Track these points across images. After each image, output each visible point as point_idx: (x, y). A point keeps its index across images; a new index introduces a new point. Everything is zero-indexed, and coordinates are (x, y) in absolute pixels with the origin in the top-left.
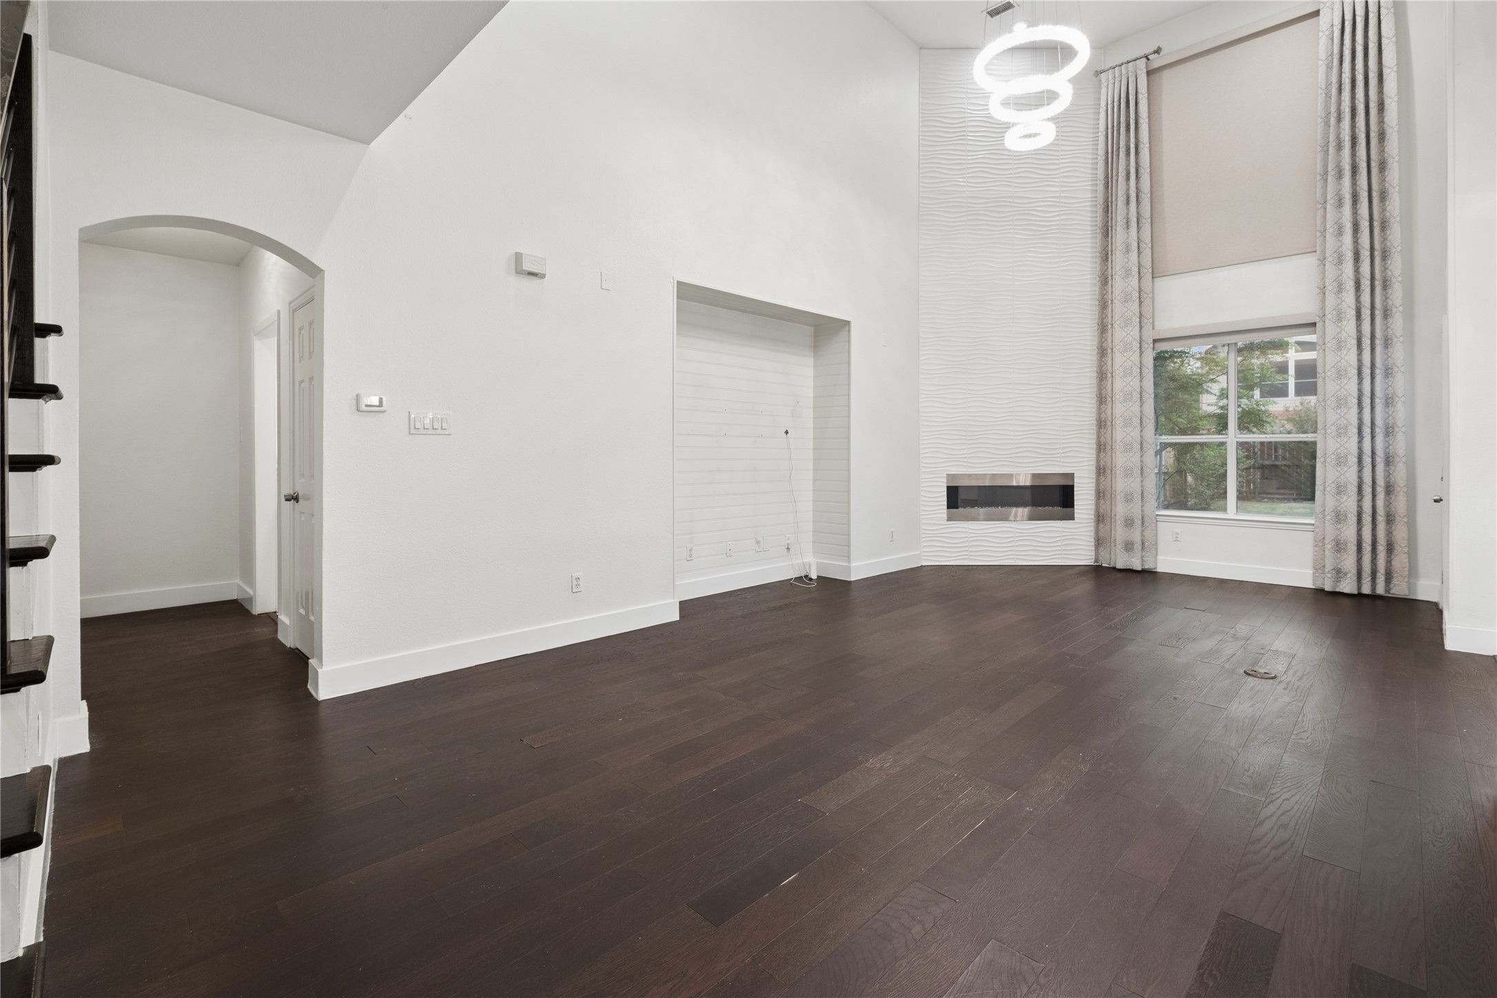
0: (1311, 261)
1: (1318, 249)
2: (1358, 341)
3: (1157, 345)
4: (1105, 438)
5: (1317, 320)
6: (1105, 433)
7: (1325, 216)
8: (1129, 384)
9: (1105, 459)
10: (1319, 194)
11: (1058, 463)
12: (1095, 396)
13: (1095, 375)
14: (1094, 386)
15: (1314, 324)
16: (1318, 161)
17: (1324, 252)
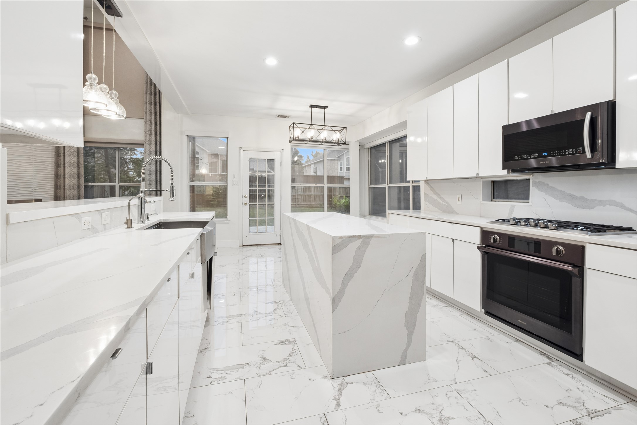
0: (143, 121)
1: (145, 118)
2: (156, 152)
3: (86, 144)
4: (60, 183)
5: (144, 143)
6: (60, 181)
7: (146, 107)
8: (72, 159)
9: (60, 193)
10: (145, 99)
11: (32, 195)
12: (54, 163)
13: (54, 153)
14: (54, 158)
15: (143, 144)
16: (145, 87)
17: (146, 119)
